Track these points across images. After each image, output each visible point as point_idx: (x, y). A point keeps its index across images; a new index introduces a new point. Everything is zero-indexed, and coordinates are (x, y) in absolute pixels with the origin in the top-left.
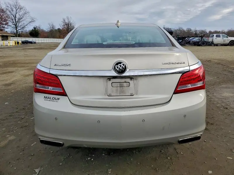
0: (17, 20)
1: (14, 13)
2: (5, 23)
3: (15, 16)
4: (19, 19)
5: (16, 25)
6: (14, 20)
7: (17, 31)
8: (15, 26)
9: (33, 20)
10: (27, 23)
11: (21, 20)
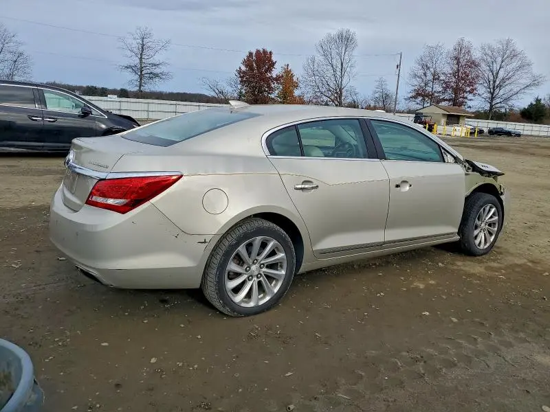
0: (497, 82)
1: (496, 67)
2: (468, 89)
3: (497, 73)
4: (503, 80)
5: (492, 94)
6: (492, 83)
7: (491, 106)
8: (489, 95)
9: (536, 82)
10: (519, 89)
11: (507, 82)
